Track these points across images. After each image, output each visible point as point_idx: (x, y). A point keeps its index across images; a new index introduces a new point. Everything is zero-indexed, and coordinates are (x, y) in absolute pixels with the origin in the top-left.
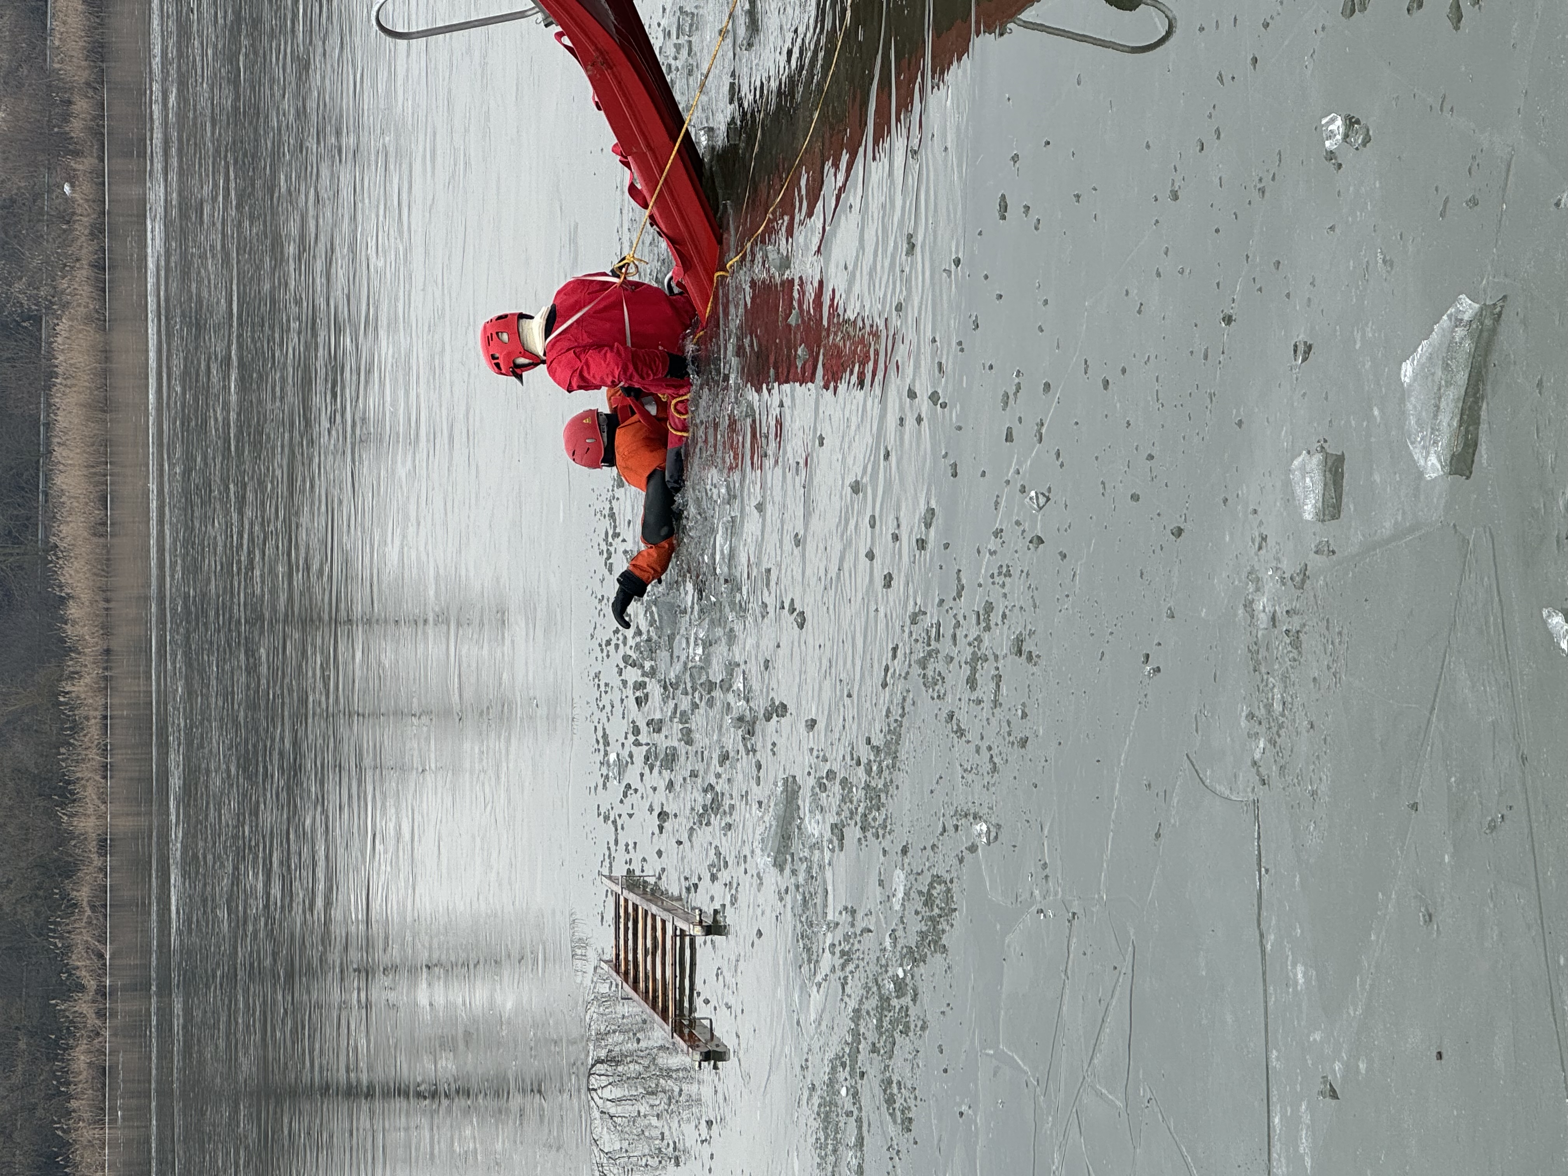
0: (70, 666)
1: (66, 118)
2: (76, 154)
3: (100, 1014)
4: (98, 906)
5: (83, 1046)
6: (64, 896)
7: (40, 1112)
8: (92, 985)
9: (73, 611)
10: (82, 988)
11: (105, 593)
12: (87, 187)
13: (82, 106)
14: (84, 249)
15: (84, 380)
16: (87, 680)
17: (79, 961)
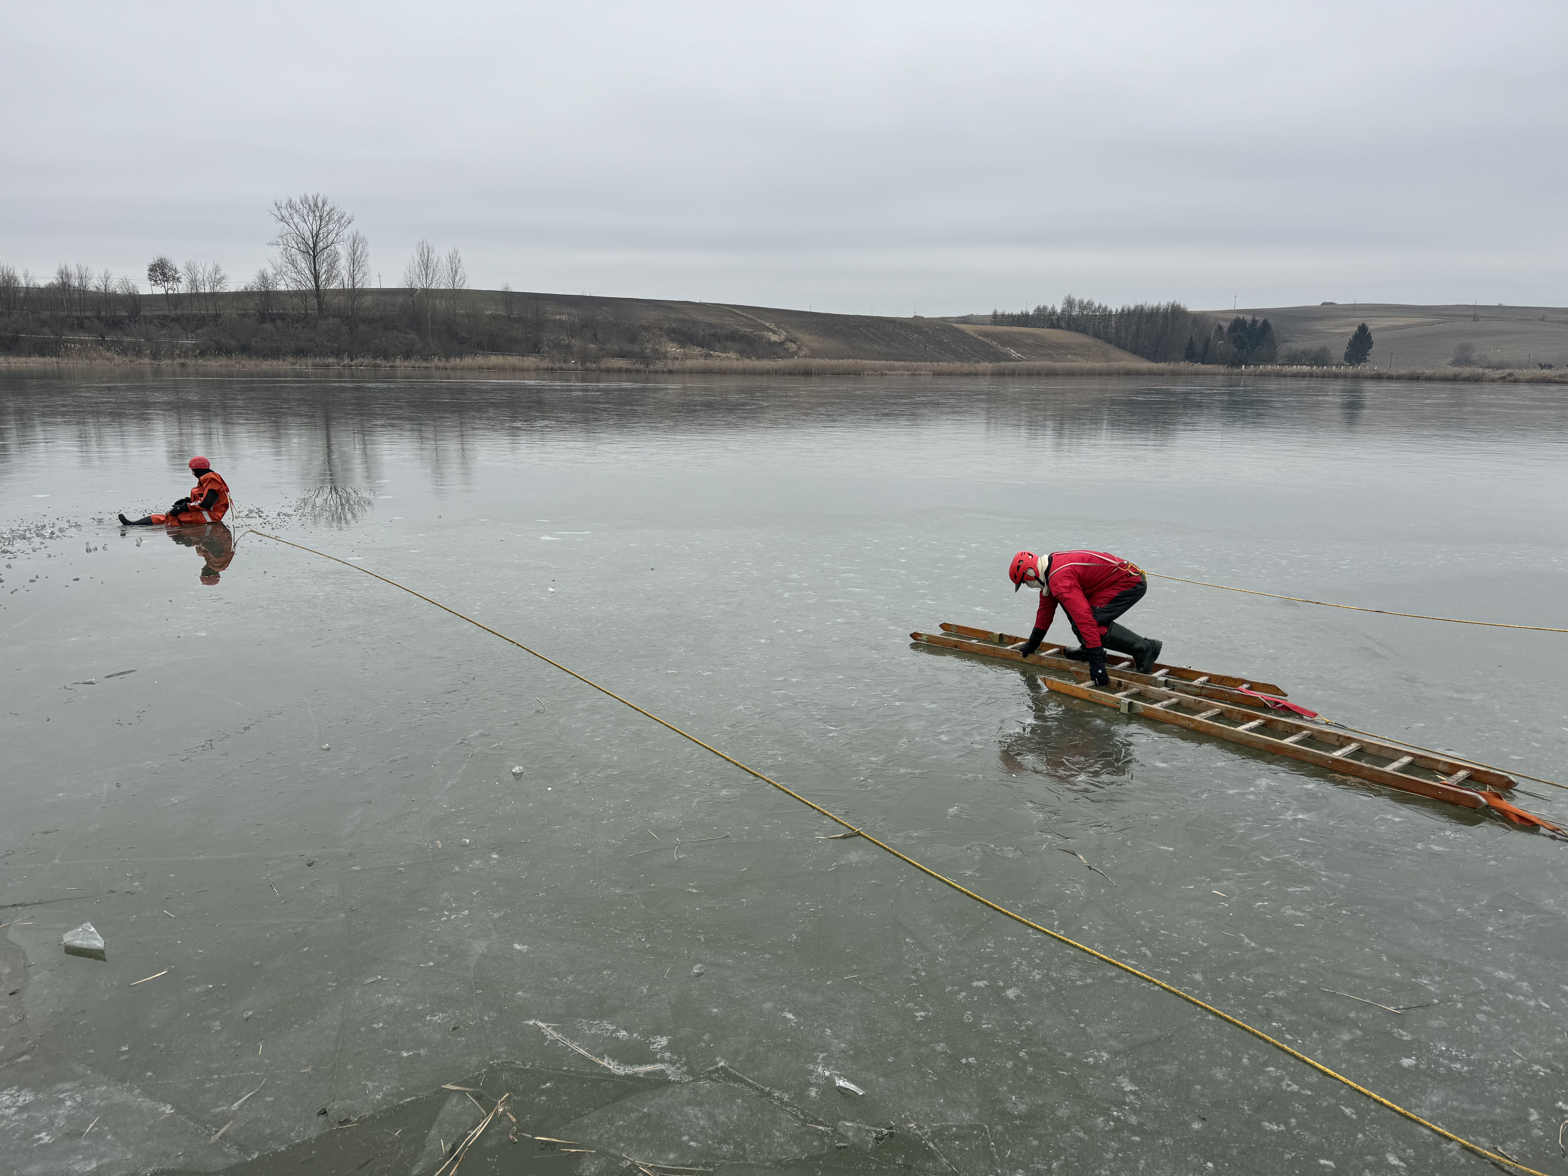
0: (444, 359)
1: (591, 362)
2: (582, 364)
3: (344, 366)
4: (375, 366)
5: (335, 361)
6: (378, 356)
7: (316, 349)
8: (353, 363)
9: (458, 360)
10: (352, 361)
11: (463, 369)
12: (573, 367)
13: (594, 366)
14: (557, 366)
15: (521, 364)
16: (439, 363)
17: (359, 361)
